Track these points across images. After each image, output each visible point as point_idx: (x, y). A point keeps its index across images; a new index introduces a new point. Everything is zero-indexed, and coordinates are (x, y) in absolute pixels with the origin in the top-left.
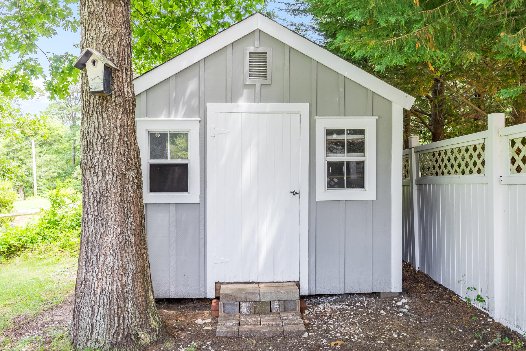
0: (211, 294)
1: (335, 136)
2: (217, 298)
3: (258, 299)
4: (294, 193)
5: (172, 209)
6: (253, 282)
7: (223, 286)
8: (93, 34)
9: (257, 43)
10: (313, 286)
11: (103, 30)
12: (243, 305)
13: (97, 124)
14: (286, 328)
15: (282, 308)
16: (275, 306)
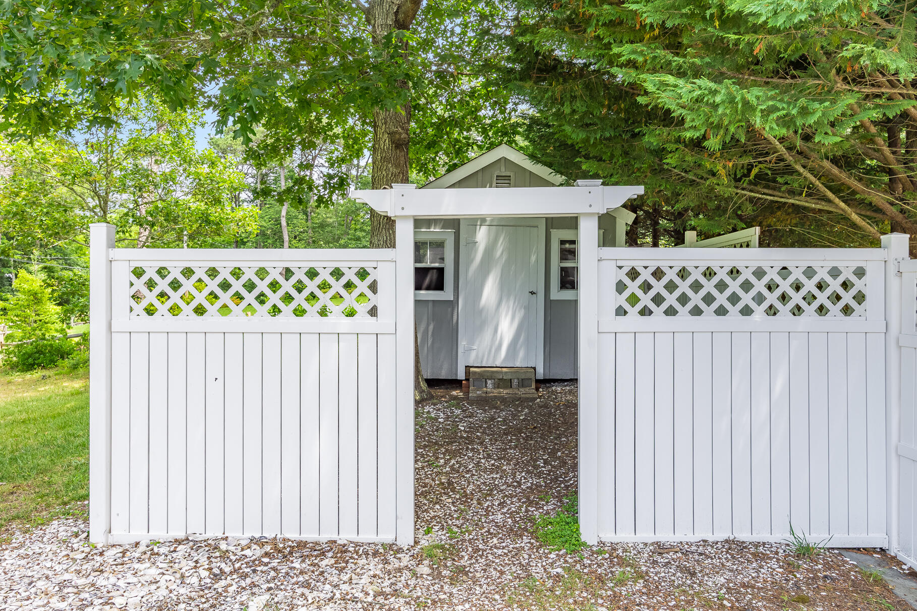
0: (461, 375)
1: (567, 246)
2: (467, 380)
3: (501, 377)
4: (532, 293)
5: (430, 305)
6: (497, 367)
7: (471, 369)
8: (384, 173)
9: (503, 169)
10: (547, 371)
11: (391, 169)
12: (489, 382)
13: (385, 237)
14: (522, 396)
15: (521, 384)
16: (515, 382)
